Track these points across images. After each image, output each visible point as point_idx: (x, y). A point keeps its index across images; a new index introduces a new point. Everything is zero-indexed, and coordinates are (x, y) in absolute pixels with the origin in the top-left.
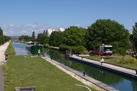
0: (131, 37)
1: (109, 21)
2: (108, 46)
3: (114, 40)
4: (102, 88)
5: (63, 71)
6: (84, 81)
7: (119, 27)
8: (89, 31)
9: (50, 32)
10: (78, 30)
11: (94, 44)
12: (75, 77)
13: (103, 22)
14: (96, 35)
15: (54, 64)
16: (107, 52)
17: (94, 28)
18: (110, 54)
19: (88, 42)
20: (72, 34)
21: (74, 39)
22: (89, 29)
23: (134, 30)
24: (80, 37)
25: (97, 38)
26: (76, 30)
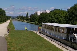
5: (49, 42)
8: (69, 13)
9: (39, 13)
11: (72, 23)
12: (58, 47)
15: (42, 37)
17: (72, 10)
19: (67, 21)
20: (55, 15)
21: (57, 18)
22: (68, 11)
24: (61, 17)
25: (74, 18)
26: (59, 12)
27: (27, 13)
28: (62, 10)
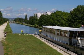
5: (50, 47)
9: (39, 15)
11: (75, 25)
12: (60, 52)
13: (82, 7)
14: (77, 18)
15: (43, 41)
17: (75, 12)
19: (70, 23)
20: (56, 17)
21: (59, 21)
22: (71, 13)
24: (64, 19)
25: (77, 21)
26: (61, 14)
27: (26, 16)
28: (64, 12)
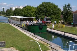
0: (62, 13)
1: (49, 3)
2: (48, 18)
3: (52, 14)
4: (45, 42)
5: (22, 32)
6: (34, 38)
7: (55, 7)
9: (14, 9)
10: (31, 8)
11: (40, 17)
13: (46, 3)
14: (42, 11)
15: (16, 28)
16: (48, 21)
17: (41, 7)
18: (50, 23)
19: (37, 15)
20: (27, 10)
21: (28, 13)
22: (38, 8)
23: (64, 9)
24: (32, 12)
25: (42, 13)
26: (30, 8)
27: (4, 9)
28: (33, 7)
